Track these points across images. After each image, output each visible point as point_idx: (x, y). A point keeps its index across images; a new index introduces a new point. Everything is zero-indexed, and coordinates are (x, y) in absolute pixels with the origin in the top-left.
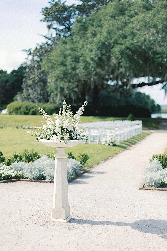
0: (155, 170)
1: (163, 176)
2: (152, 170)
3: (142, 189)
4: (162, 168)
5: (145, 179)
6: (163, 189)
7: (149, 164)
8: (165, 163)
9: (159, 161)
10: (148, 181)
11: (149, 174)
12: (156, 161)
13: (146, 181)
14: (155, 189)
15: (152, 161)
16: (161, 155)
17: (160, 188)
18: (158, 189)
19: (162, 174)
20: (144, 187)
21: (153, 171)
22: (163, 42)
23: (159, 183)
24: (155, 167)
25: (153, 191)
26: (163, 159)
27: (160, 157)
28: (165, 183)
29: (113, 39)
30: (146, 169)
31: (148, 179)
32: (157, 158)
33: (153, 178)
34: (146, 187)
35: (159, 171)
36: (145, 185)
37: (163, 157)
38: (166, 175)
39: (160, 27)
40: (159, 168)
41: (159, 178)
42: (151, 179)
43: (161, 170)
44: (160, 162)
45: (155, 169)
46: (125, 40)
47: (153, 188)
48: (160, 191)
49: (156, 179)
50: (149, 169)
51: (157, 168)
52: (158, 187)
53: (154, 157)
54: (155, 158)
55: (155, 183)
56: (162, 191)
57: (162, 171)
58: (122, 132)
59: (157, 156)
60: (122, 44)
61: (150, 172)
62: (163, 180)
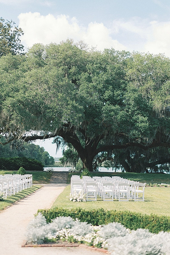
0: (39, 226)
1: (47, 231)
2: (36, 225)
3: (24, 246)
4: (46, 223)
5: (28, 235)
6: (46, 245)
7: (34, 220)
8: (49, 218)
9: (44, 215)
10: (30, 237)
11: (33, 230)
12: (40, 216)
13: (29, 238)
14: (38, 246)
15: (37, 216)
16: (46, 209)
17: (43, 244)
18: (41, 245)
19: (45, 229)
20: (26, 244)
21: (37, 227)
22: (54, 97)
23: (42, 239)
24: (39, 223)
25: (36, 248)
26: (48, 214)
27: (45, 211)
28: (48, 238)
29: (5, 92)
30: (30, 224)
31: (31, 236)
32: (41, 213)
33: (36, 234)
34: (29, 244)
35: (43, 226)
36: (28, 242)
37: (48, 211)
38: (49, 231)
39: (51, 83)
40: (43, 223)
41: (42, 234)
42: (34, 235)
43: (44, 225)
44: (44, 217)
45: (39, 224)
46: (16, 93)
47: (36, 245)
48: (43, 248)
49: (39, 235)
50: (33, 225)
51: (42, 224)
52: (41, 243)
53: (38, 212)
54: (40, 213)
55: (38, 239)
56: (45, 248)
57: (46, 227)
58: (10, 186)
59: (42, 210)
60: (13, 97)
61: (33, 227)
62: (46, 236)
